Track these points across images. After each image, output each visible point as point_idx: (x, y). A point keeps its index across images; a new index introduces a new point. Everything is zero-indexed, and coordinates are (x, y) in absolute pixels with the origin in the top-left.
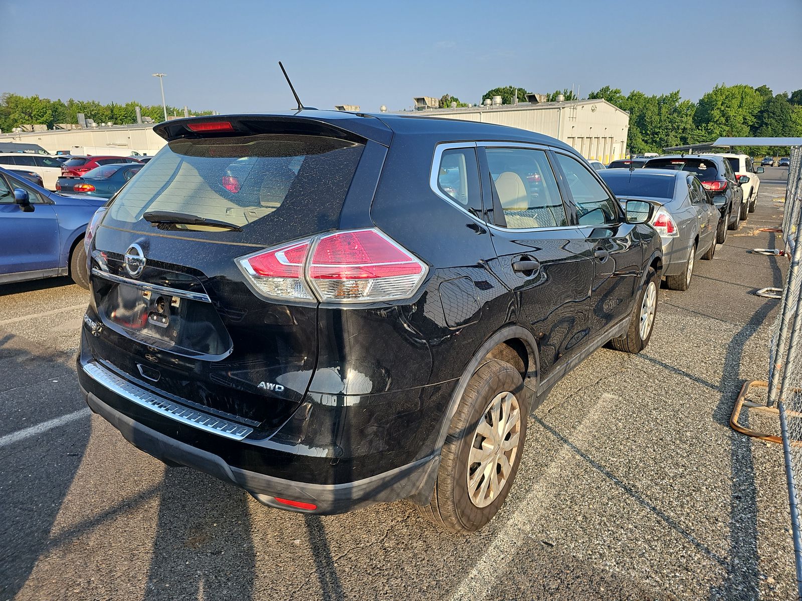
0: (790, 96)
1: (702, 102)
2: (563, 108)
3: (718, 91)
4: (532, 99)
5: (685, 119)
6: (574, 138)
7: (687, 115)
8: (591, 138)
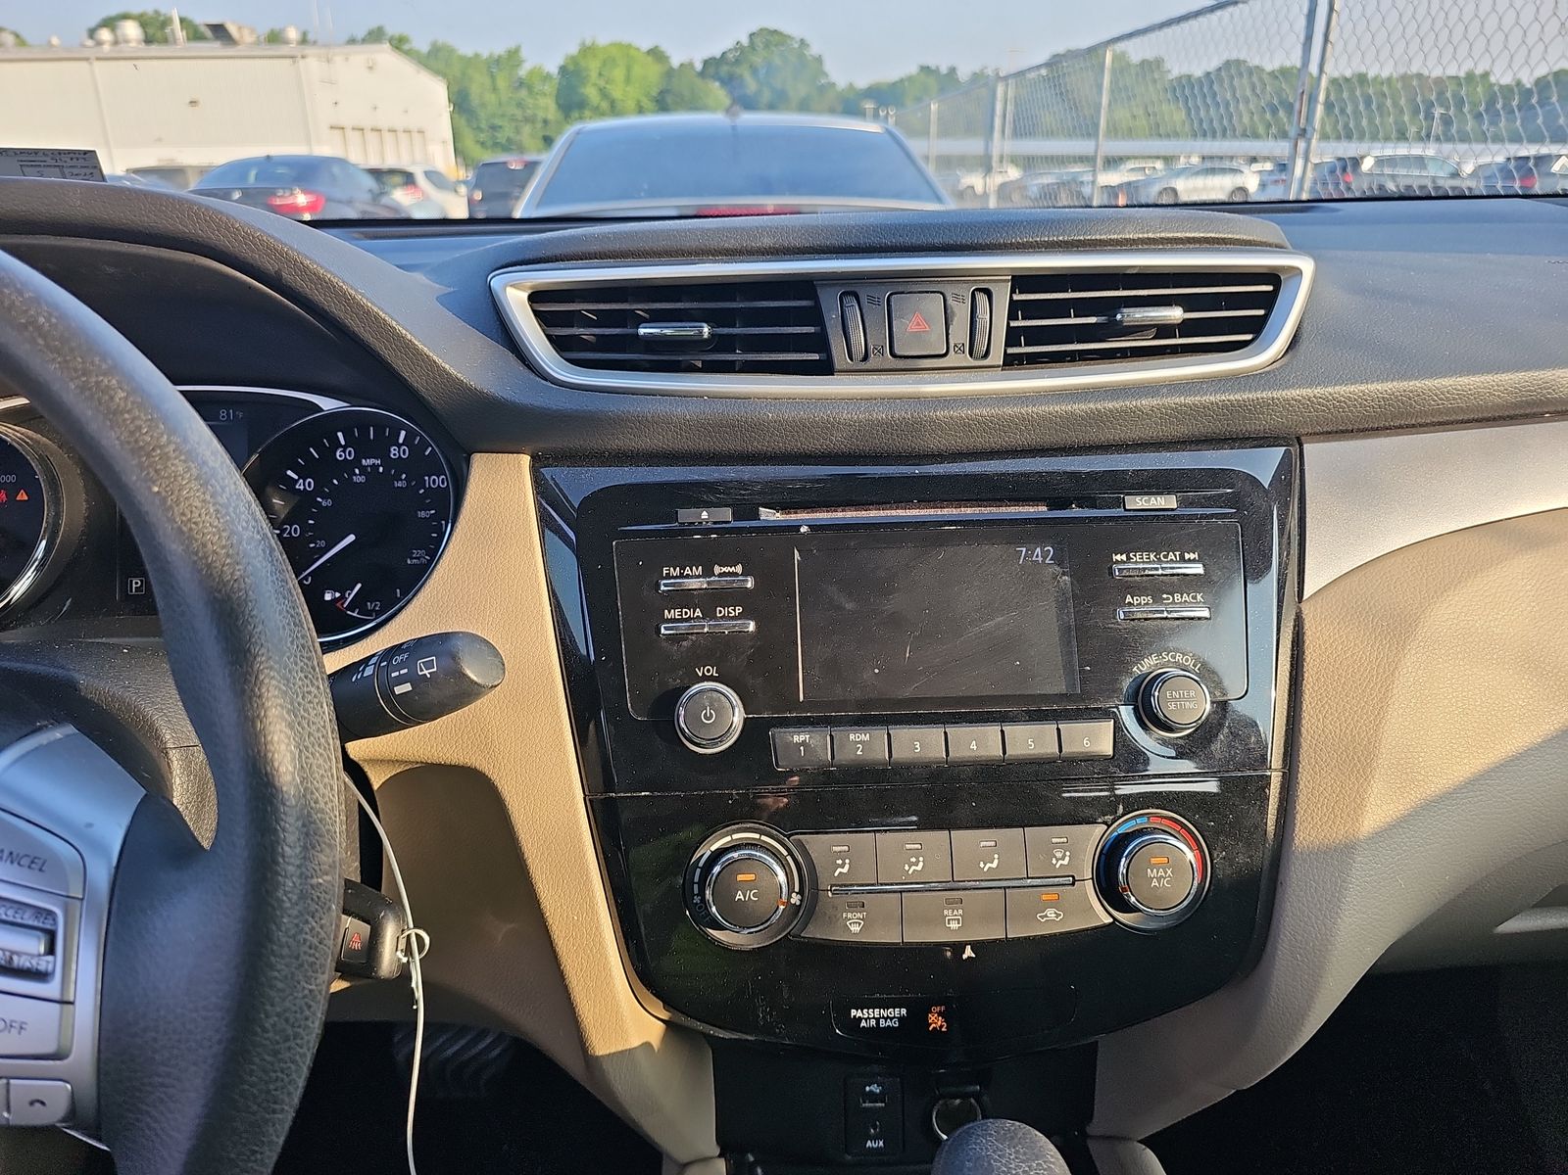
0: (699, 66)
1: (563, 70)
2: (303, 57)
3: (587, 50)
4: (219, 31)
5: (543, 101)
6: (343, 128)
7: (545, 95)
8: (380, 130)
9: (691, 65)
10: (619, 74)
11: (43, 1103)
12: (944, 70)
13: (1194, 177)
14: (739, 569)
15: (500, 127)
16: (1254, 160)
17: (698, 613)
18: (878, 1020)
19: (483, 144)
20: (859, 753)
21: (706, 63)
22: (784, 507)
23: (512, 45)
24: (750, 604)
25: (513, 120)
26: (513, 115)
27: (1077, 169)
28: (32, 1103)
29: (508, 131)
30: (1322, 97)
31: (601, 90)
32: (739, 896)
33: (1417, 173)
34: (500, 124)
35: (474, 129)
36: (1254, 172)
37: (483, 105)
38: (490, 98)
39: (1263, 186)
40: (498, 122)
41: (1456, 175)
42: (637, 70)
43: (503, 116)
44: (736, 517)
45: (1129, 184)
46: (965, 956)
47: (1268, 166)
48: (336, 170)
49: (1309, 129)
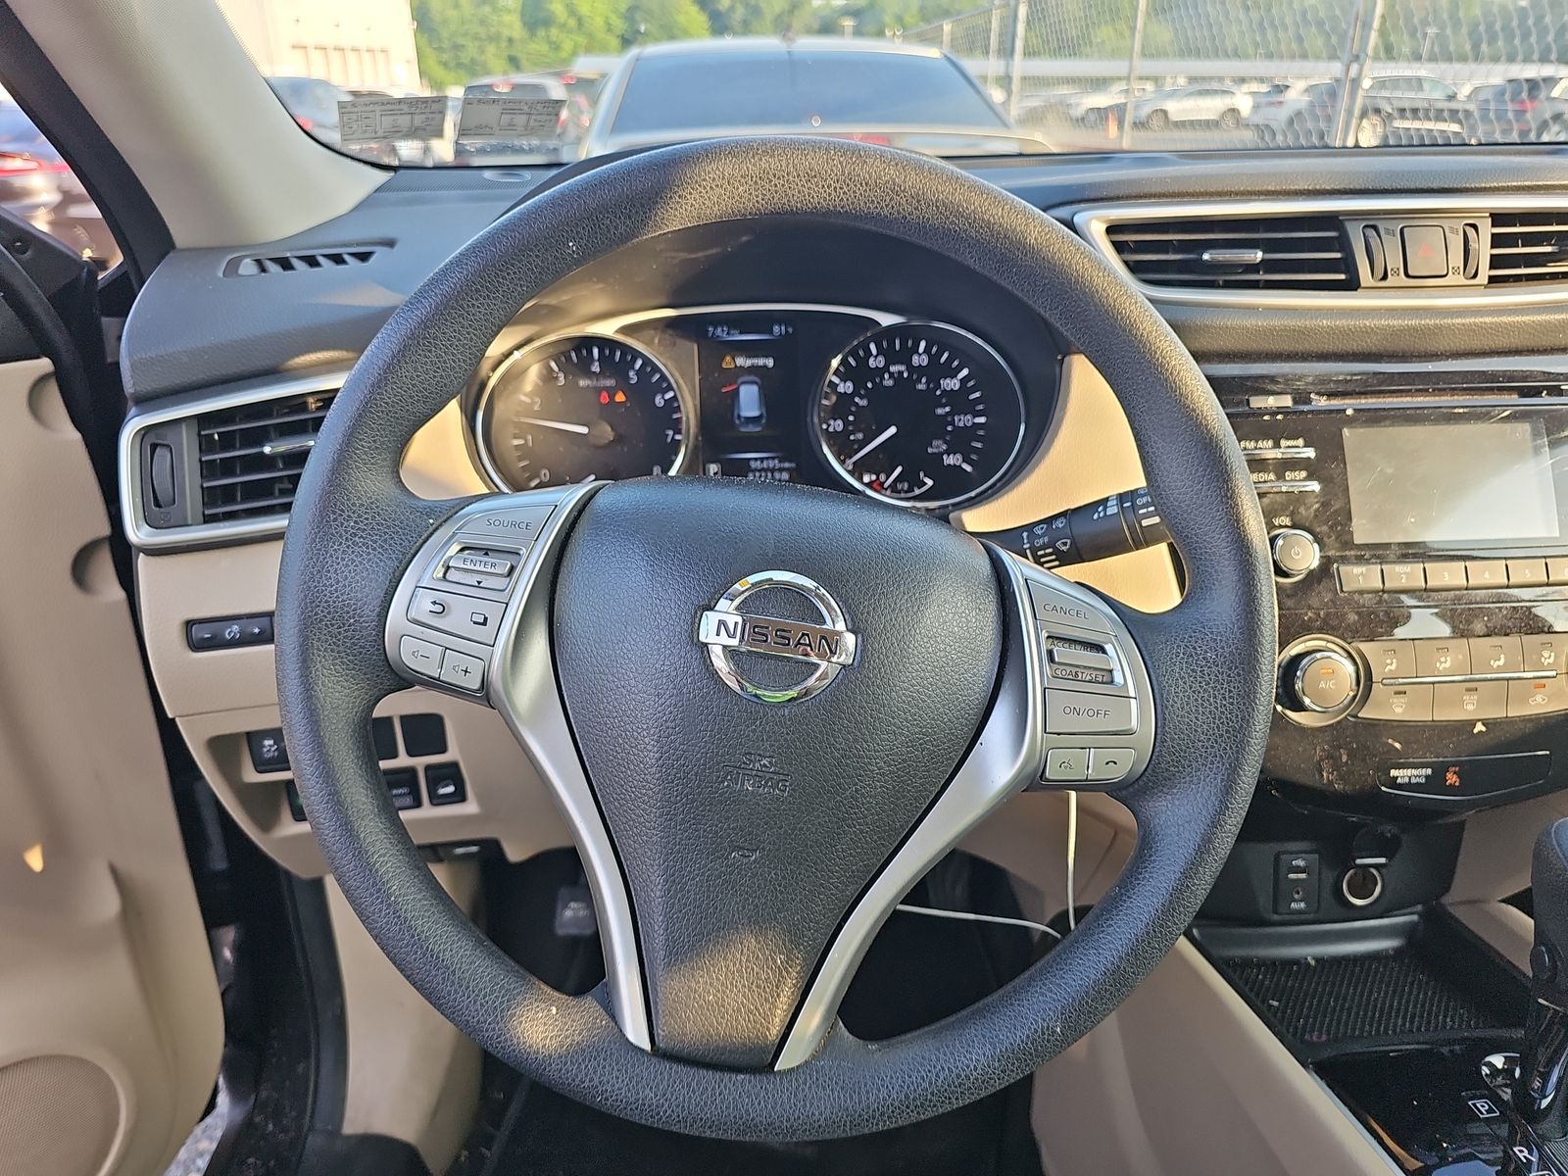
5: (507, 18)
6: (305, 48)
7: (510, 11)
8: (343, 50)
11: (1115, 763)
13: (1185, 99)
14: (1301, 442)
15: (463, 46)
16: (1243, 80)
17: (1272, 476)
18: (1410, 778)
19: (445, 65)
20: (1403, 581)
22: (1331, 395)
24: (1312, 470)
25: (476, 39)
26: (477, 33)
27: (1064, 90)
28: (1107, 763)
29: (471, 50)
30: (1376, 24)
31: (567, 5)
32: (1322, 685)
33: (1411, 95)
34: (463, 43)
35: (435, 49)
36: (1246, 93)
37: (445, 22)
38: (452, 14)
39: (1256, 107)
40: (461, 41)
41: (1452, 97)
43: (466, 34)
44: (1295, 402)
45: (1117, 106)
46: (1475, 731)
47: (1264, 88)
48: (320, 91)
49: (1362, 56)
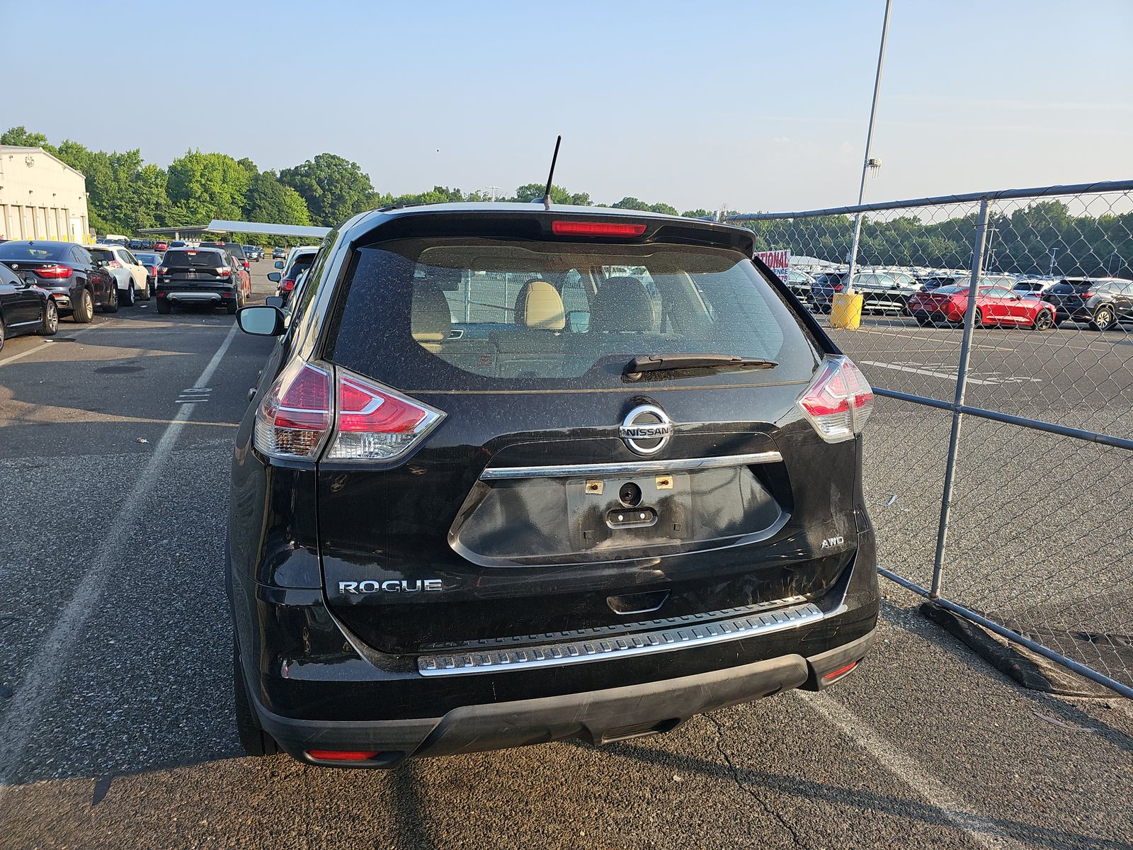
0: (278, 175)
1: (173, 169)
3: (192, 158)
5: (156, 190)
6: (5, 205)
7: (158, 185)
8: (34, 207)
9: (273, 174)
10: (218, 175)
12: (451, 191)
15: (120, 206)
21: (282, 173)
23: (133, 150)
25: (130, 202)
26: (130, 199)
29: (126, 210)
31: (203, 185)
34: (119, 204)
38: (113, 185)
40: (118, 201)
42: (231, 174)
43: (122, 199)
